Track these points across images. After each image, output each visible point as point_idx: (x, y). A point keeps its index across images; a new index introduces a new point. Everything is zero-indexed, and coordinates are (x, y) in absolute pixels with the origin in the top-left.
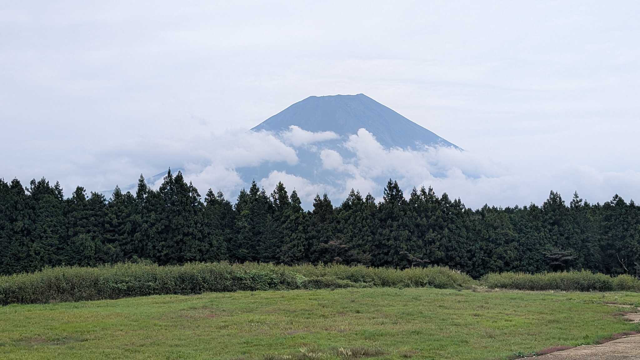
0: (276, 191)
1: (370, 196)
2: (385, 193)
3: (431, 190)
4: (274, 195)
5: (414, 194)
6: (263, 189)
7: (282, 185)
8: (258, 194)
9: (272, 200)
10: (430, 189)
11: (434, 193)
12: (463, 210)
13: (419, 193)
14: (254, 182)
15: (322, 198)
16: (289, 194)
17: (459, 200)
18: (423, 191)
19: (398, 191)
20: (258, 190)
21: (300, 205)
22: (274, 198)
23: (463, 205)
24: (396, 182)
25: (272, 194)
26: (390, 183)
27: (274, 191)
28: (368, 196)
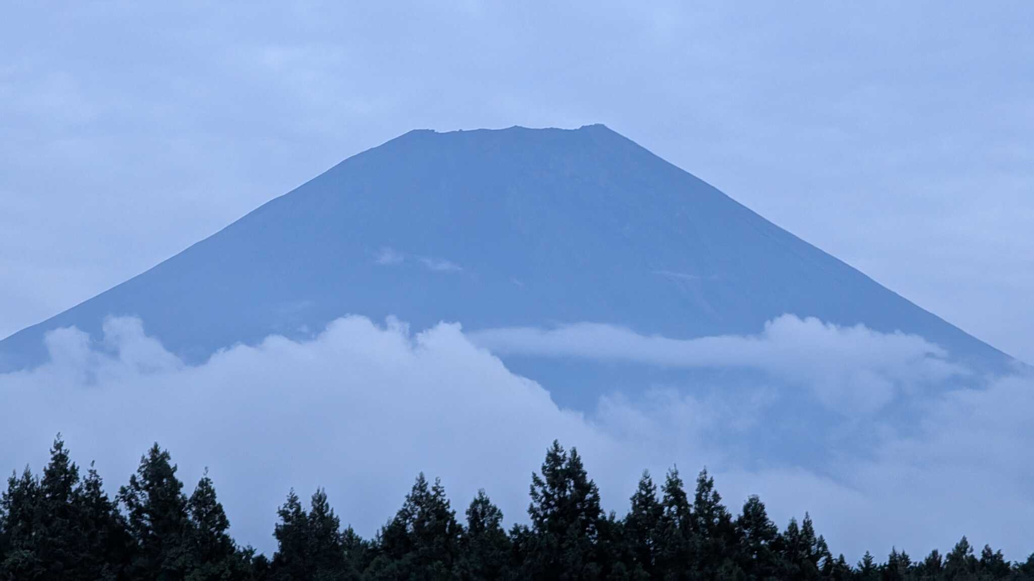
0: (140, 478)
1: (485, 502)
2: (534, 493)
3: (705, 485)
4: (133, 496)
5: (644, 500)
6: (93, 472)
7: (166, 456)
8: (74, 487)
9: (124, 511)
10: (702, 481)
11: (716, 497)
12: (821, 563)
13: (660, 496)
14: (59, 446)
15: (307, 508)
16: (188, 491)
17: (807, 524)
18: (674, 489)
19: (584, 487)
20: (73, 475)
21: (226, 532)
22: (131, 505)
23: (822, 543)
24: (574, 453)
25: (123, 490)
26: (554, 458)
27: (133, 478)
28: (476, 502)
